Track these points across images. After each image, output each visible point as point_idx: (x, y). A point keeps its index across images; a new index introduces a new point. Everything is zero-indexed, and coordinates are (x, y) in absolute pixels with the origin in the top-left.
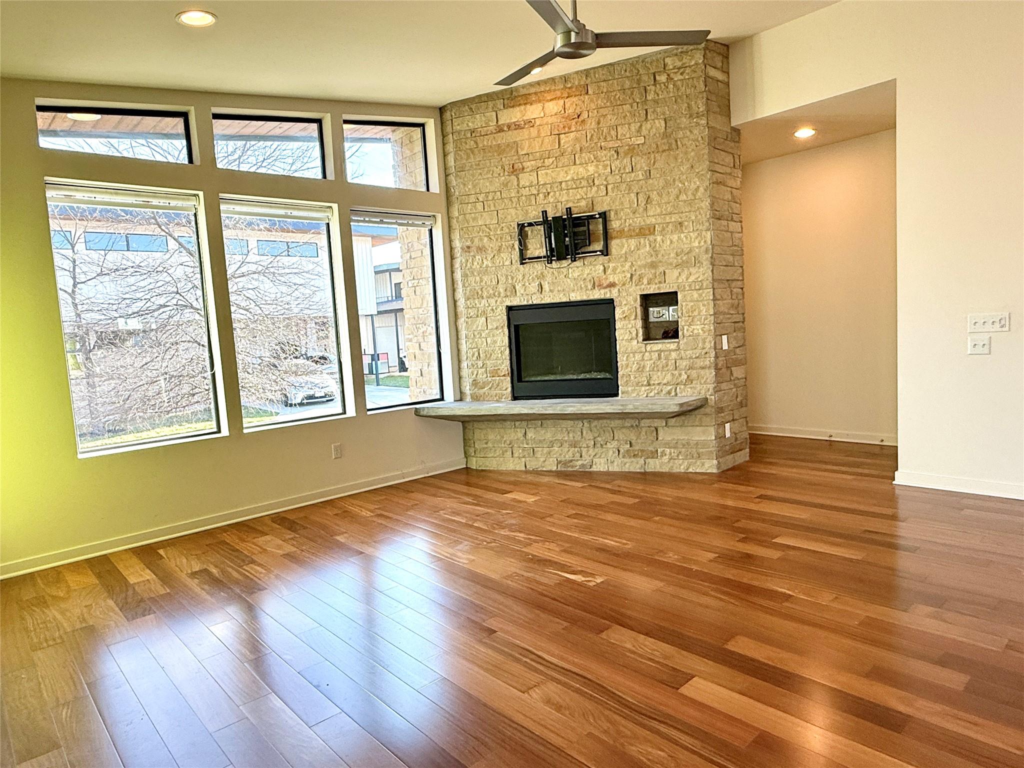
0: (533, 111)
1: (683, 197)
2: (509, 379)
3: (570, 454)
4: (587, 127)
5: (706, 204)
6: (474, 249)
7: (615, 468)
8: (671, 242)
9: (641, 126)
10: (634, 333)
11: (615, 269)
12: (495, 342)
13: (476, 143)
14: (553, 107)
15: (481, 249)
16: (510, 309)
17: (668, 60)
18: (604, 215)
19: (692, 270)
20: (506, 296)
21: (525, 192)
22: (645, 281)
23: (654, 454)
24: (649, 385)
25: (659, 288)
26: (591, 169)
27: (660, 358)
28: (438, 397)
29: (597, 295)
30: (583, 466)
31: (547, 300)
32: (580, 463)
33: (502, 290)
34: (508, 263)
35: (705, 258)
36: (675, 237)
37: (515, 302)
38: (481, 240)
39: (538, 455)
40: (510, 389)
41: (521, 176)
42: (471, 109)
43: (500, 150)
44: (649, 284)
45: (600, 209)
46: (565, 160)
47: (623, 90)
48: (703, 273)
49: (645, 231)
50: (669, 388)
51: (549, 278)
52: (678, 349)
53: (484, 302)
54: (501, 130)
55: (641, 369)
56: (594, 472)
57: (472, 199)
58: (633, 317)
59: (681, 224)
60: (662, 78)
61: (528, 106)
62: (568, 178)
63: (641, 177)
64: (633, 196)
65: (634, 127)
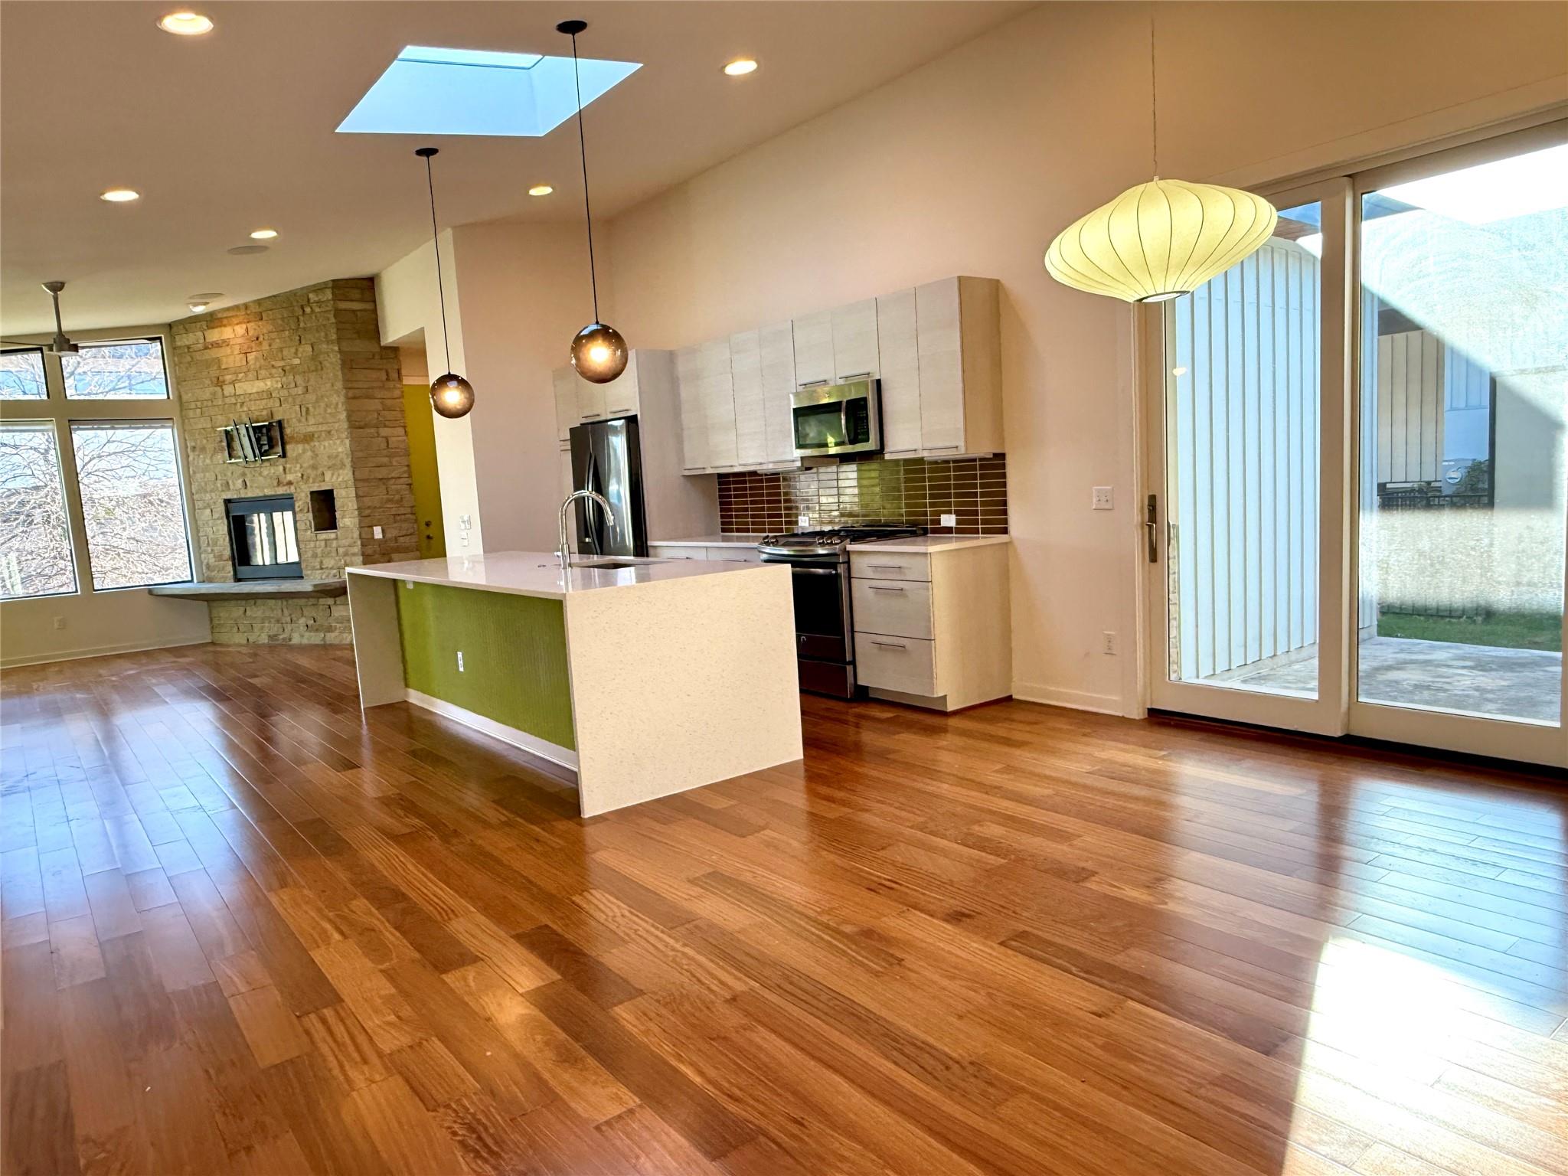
0: (227, 333)
1: (329, 411)
2: (230, 563)
3: (276, 629)
4: (263, 348)
5: (343, 416)
6: (198, 449)
7: (305, 641)
8: (325, 448)
9: (297, 350)
10: (308, 524)
11: (290, 469)
12: (218, 530)
13: (192, 358)
14: (240, 330)
15: (203, 449)
16: (227, 502)
17: (311, 296)
18: (280, 423)
19: (341, 471)
20: (223, 491)
21: (227, 401)
22: (311, 480)
23: (330, 629)
24: (322, 569)
25: (320, 486)
26: (269, 383)
27: (326, 546)
28: (190, 579)
29: (281, 491)
30: (284, 639)
31: (250, 495)
32: (281, 637)
33: (219, 485)
34: (221, 462)
35: (348, 462)
36: (326, 444)
37: (229, 496)
38: (201, 442)
39: (255, 630)
40: (232, 573)
41: (224, 387)
42: (185, 328)
43: (208, 364)
44: (314, 482)
45: (277, 418)
46: (251, 375)
47: (283, 319)
48: (346, 474)
49: (308, 438)
50: (335, 571)
51: (249, 475)
52: (337, 539)
53: (208, 495)
54: (206, 348)
55: (315, 556)
56: (293, 645)
57: (193, 406)
58: (306, 510)
59: (329, 432)
60: (308, 310)
61: (223, 328)
62: (254, 391)
63: (300, 393)
64: (297, 408)
65: (293, 350)
